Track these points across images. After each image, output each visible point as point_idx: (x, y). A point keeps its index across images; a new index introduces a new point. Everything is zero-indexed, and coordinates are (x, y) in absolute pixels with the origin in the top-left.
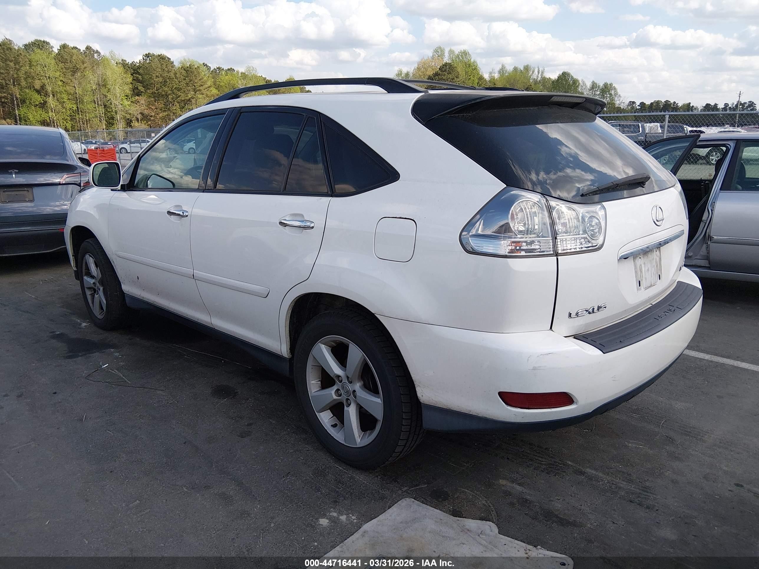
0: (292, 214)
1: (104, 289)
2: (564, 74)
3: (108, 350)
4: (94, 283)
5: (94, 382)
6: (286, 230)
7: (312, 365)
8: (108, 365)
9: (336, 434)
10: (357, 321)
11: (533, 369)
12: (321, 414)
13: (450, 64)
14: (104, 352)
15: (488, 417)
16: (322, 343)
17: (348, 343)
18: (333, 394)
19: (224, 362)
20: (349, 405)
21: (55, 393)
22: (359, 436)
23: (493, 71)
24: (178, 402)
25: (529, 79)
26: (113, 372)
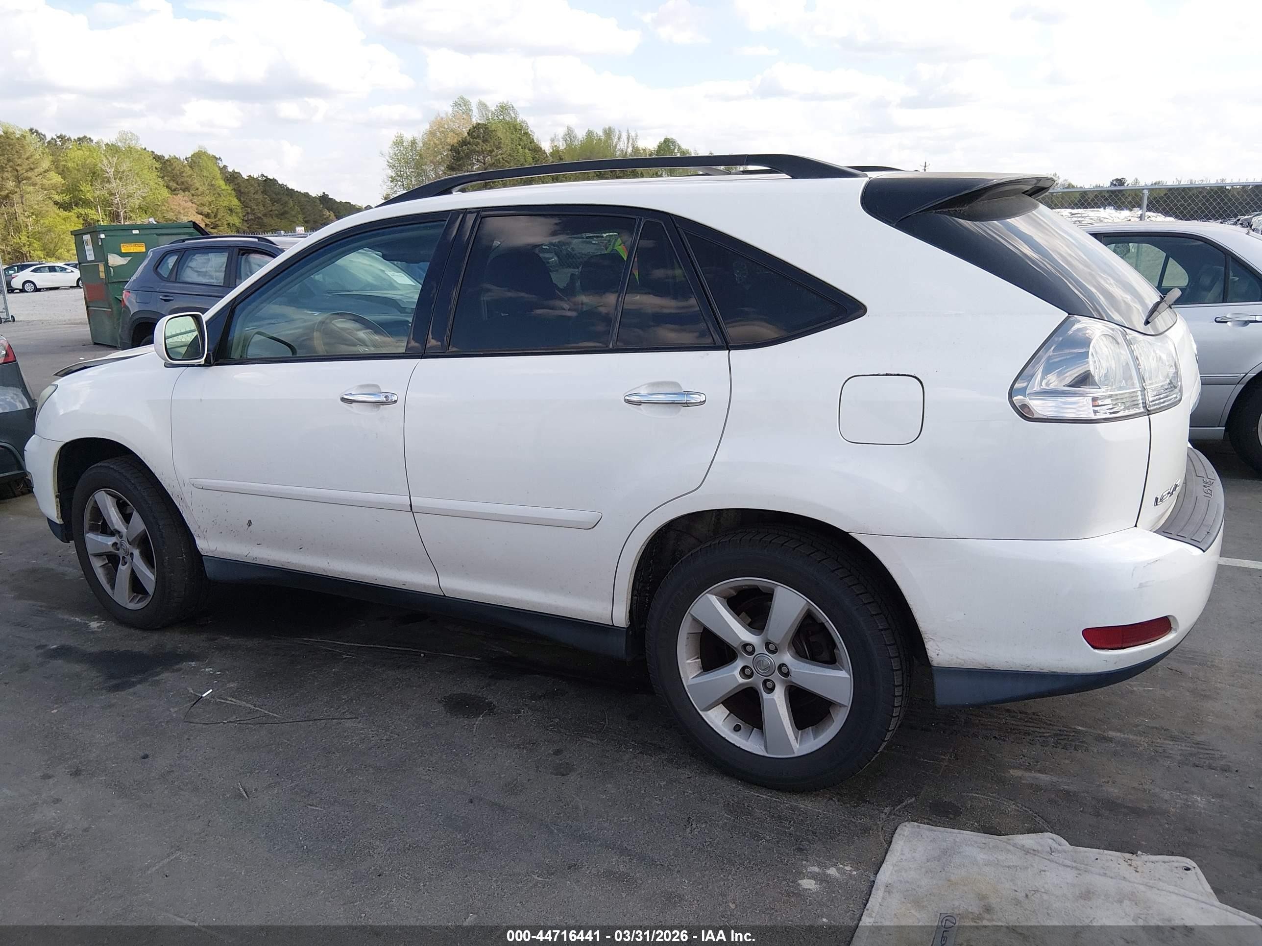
0: (651, 383)
1: (141, 553)
2: (667, 141)
3: (184, 665)
4: (115, 544)
5: (207, 726)
6: (641, 409)
7: (688, 633)
8: (211, 690)
9: (744, 742)
10: (794, 549)
11: (1139, 588)
12: (709, 712)
13: (486, 125)
14: (179, 670)
15: (1058, 671)
16: (712, 594)
17: (771, 586)
18: (736, 676)
19: (425, 656)
20: (771, 690)
21: (145, 757)
22: (796, 737)
23: (555, 137)
24: (398, 736)
25: (614, 151)
26: (228, 702)
